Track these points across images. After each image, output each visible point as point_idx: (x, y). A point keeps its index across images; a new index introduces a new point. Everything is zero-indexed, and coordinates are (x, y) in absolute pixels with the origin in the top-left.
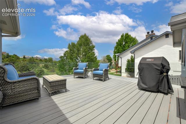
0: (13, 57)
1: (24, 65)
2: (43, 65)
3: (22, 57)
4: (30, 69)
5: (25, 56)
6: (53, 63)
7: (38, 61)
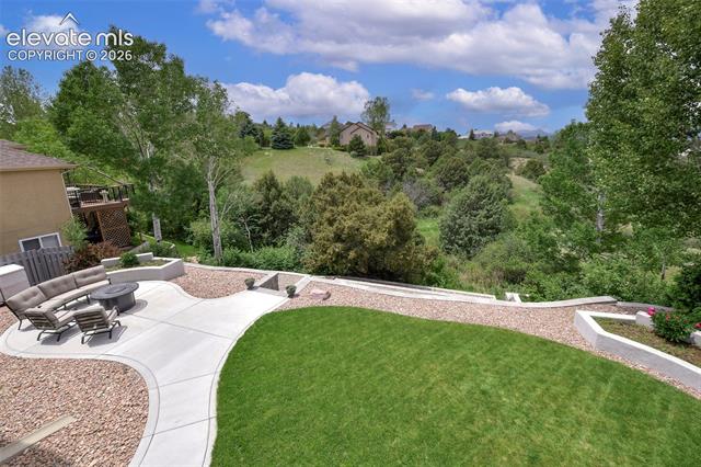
1: (454, 164)
3: (467, 137)
5: (475, 133)
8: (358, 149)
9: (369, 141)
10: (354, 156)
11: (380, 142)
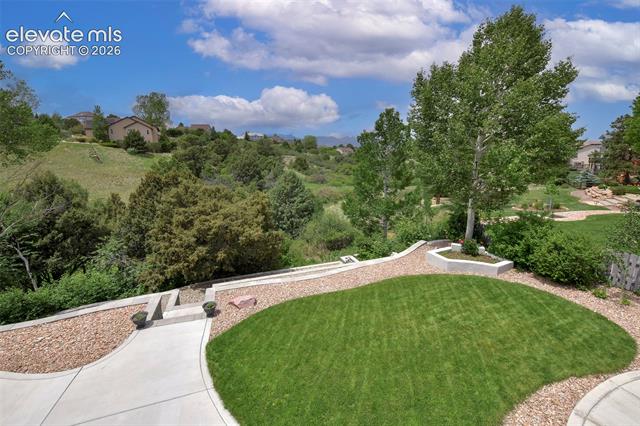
0: (224, 138)
1: (247, 161)
2: (294, 158)
3: (243, 137)
4: (262, 173)
5: (249, 134)
6: (317, 153)
7: (278, 148)
8: (136, 145)
9: (150, 137)
10: (132, 153)
11: (162, 139)
